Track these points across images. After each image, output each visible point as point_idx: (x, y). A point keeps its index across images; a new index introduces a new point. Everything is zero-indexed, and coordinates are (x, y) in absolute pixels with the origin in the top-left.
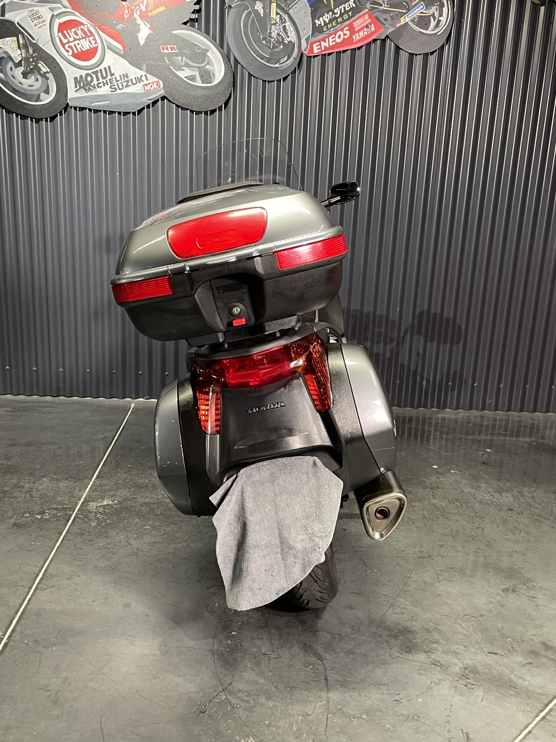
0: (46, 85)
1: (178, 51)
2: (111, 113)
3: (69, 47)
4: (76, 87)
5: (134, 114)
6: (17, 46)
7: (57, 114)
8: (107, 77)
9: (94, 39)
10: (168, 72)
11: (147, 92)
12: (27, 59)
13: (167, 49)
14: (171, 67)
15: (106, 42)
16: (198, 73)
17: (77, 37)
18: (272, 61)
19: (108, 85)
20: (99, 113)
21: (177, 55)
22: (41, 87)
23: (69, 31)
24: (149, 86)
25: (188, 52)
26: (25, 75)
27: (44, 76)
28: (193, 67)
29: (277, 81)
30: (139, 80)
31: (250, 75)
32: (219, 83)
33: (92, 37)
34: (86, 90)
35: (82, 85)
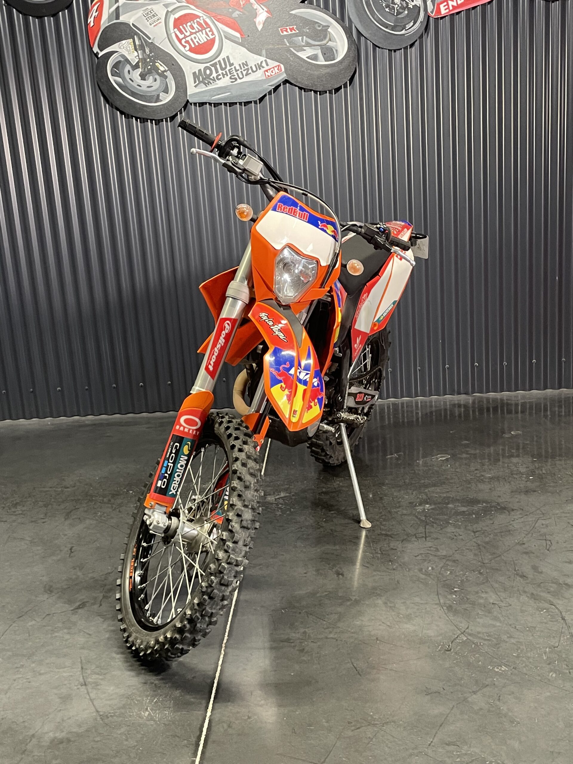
0: (165, 84)
1: (298, 31)
2: (232, 104)
3: (186, 42)
4: (195, 82)
5: (255, 102)
6: (133, 47)
7: (177, 113)
8: (226, 68)
9: (211, 30)
10: (288, 55)
11: (269, 78)
12: (143, 60)
13: (286, 31)
14: (292, 49)
15: (224, 32)
16: (320, 51)
17: (194, 31)
18: (397, 28)
19: (227, 75)
20: (220, 106)
21: (296, 35)
22: (160, 87)
23: (184, 25)
24: (270, 72)
25: (308, 31)
26: (143, 77)
27: (162, 75)
28: (314, 45)
29: (404, 48)
30: (259, 66)
31: (375, 46)
32: (343, 59)
33: (209, 29)
34: (205, 84)
35: (201, 80)
